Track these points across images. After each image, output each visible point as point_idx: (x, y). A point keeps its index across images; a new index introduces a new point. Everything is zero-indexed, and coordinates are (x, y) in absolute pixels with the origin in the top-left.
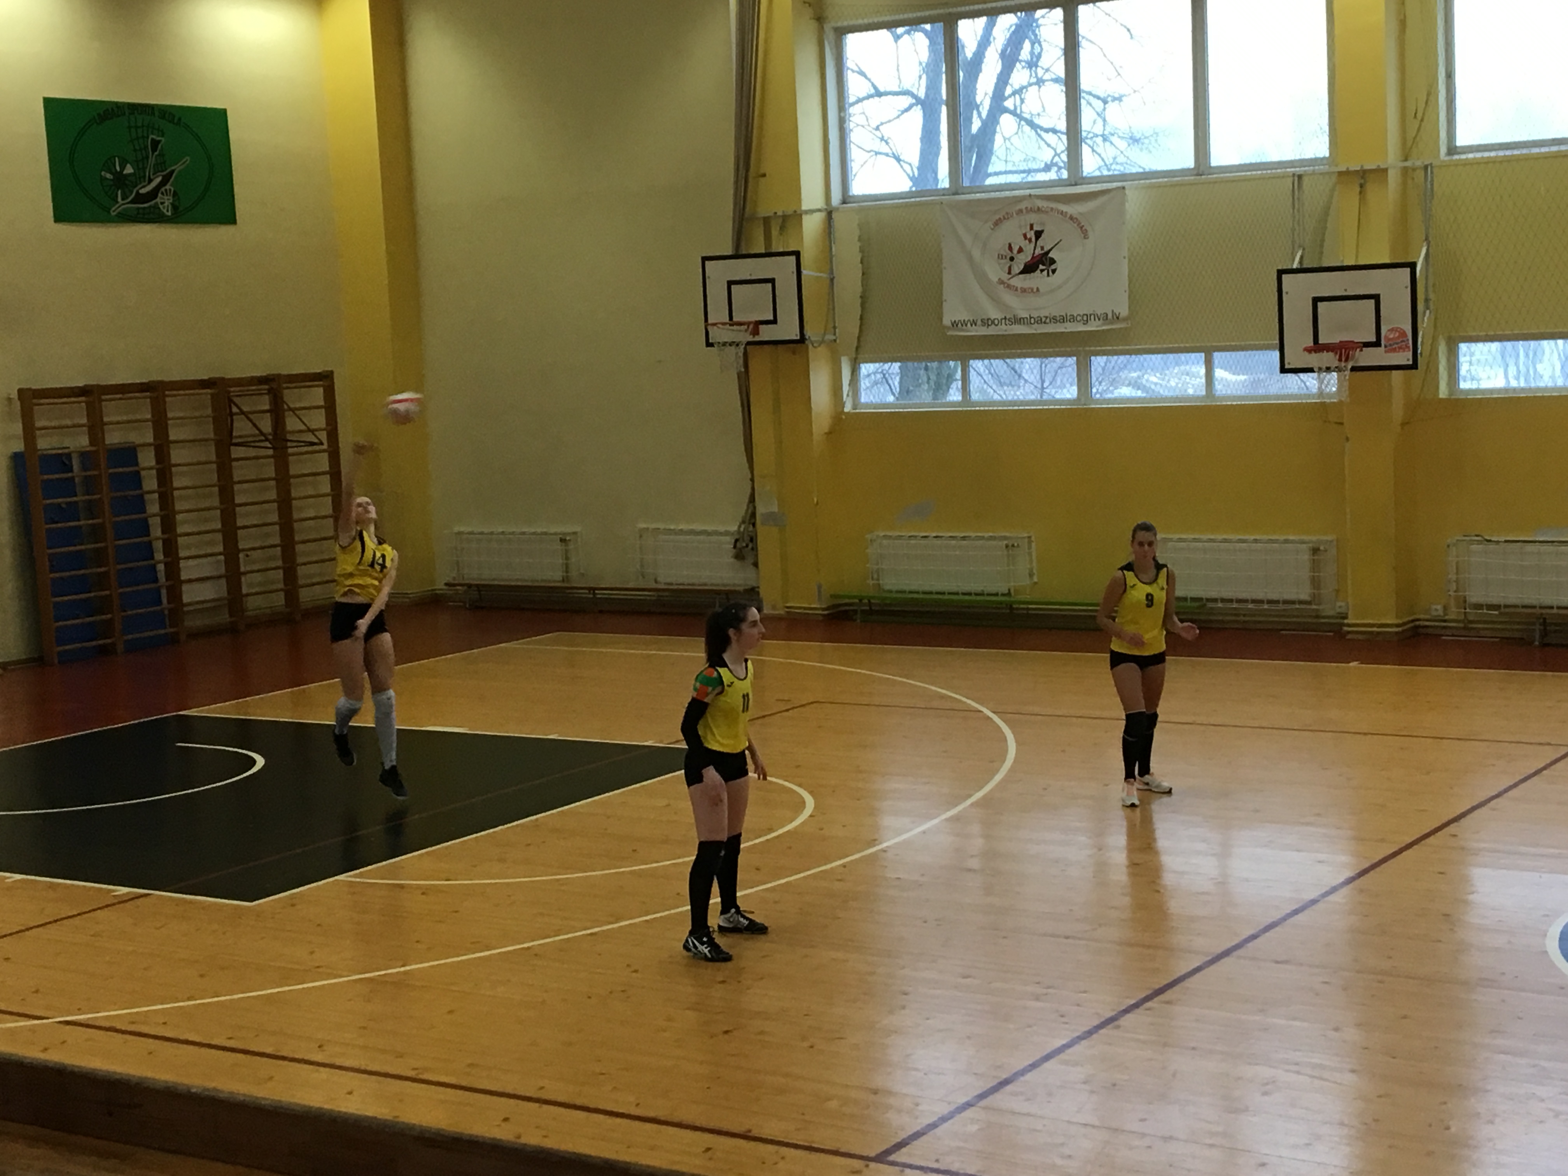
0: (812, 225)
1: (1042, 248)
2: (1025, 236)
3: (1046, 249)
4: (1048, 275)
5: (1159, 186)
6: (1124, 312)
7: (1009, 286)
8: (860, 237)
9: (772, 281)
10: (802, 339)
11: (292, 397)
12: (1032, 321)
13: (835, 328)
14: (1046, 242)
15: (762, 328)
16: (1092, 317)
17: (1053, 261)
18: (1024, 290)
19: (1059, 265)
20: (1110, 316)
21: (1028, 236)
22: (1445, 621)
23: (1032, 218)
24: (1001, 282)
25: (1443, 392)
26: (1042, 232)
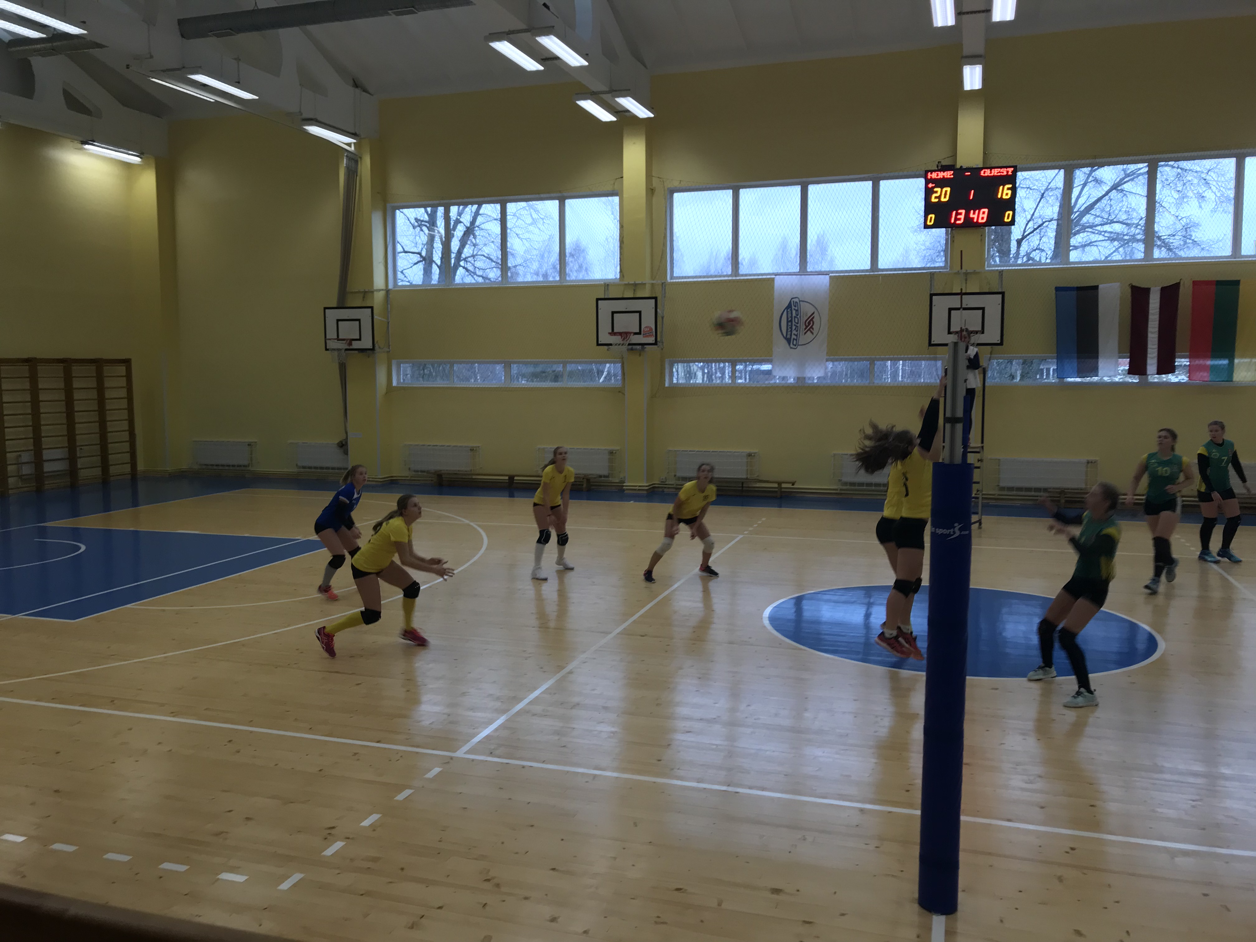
0: (379, 296)
9: (359, 320)
10: (373, 349)
11: (106, 371)
13: (389, 345)
22: (666, 484)
25: (666, 384)
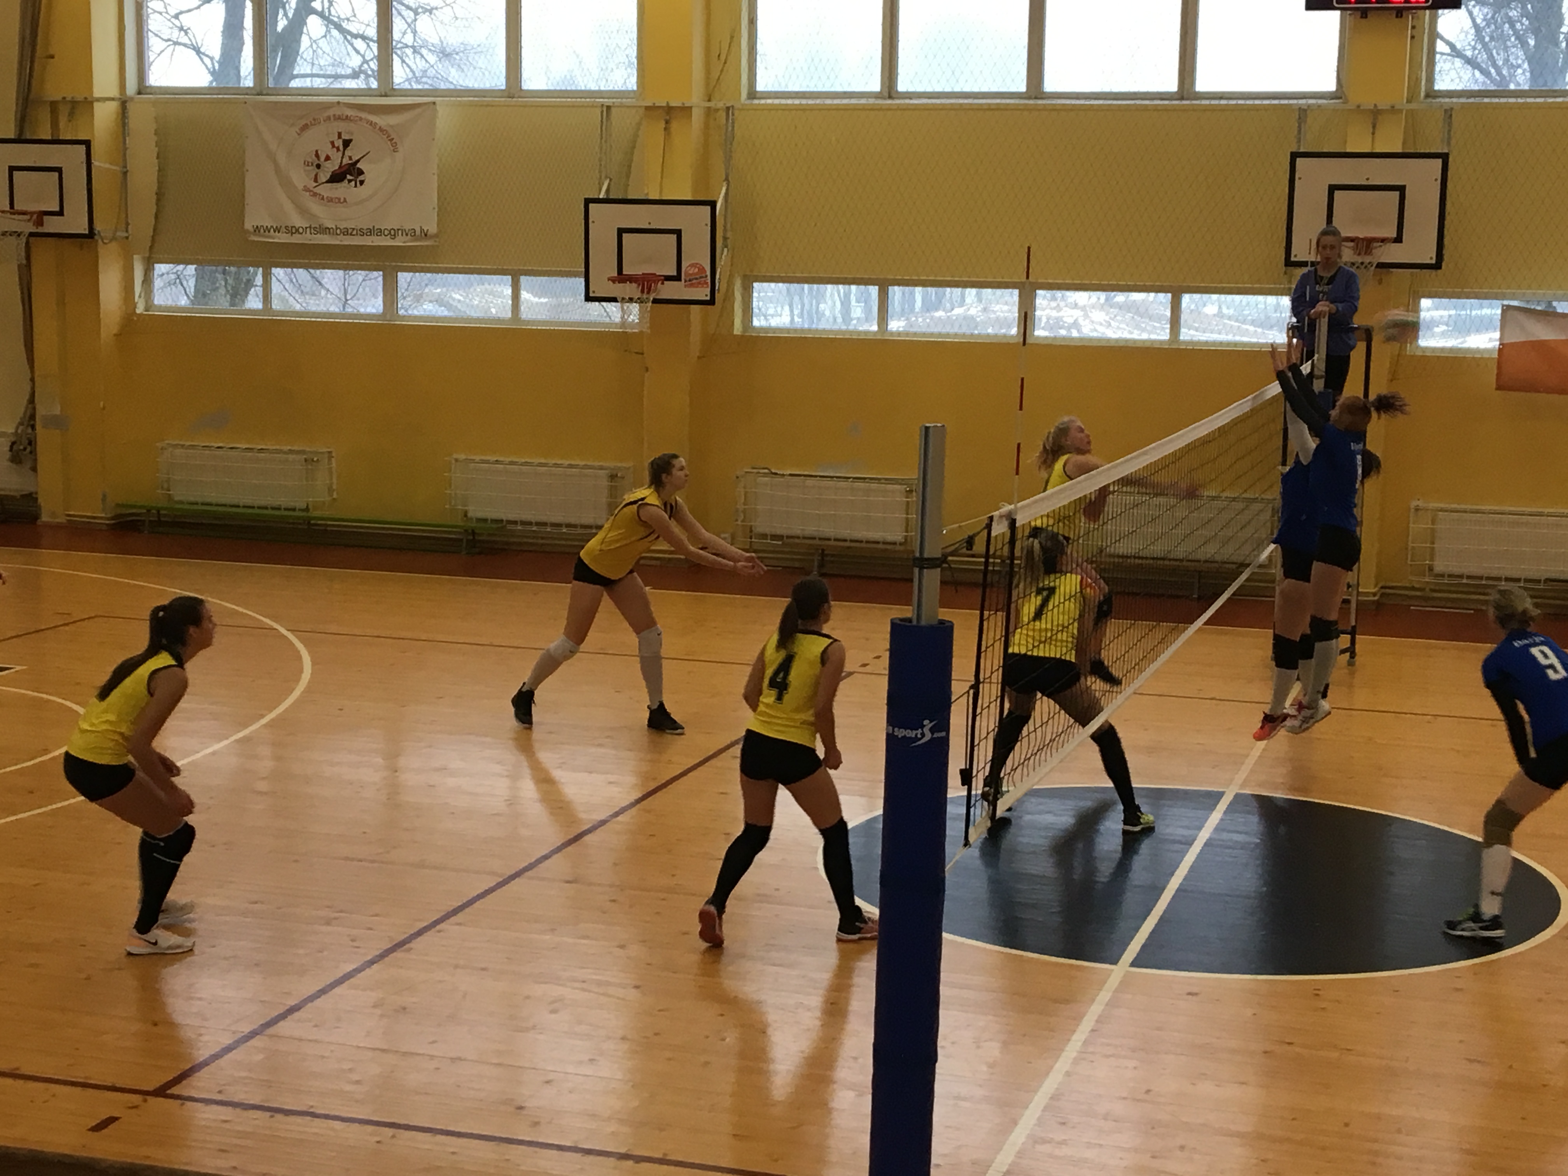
1: (350, 158)
2: (332, 143)
3: (355, 159)
4: (356, 186)
5: (471, 104)
6: (433, 229)
7: (315, 195)
8: (156, 130)
9: (59, 170)
10: (91, 234)
12: (338, 231)
13: (127, 224)
14: (353, 153)
15: (45, 218)
16: (400, 232)
17: (361, 172)
18: (330, 200)
19: (367, 177)
20: (418, 232)
21: (336, 145)
23: (342, 126)
24: (306, 189)
25: (738, 329)
26: (350, 141)
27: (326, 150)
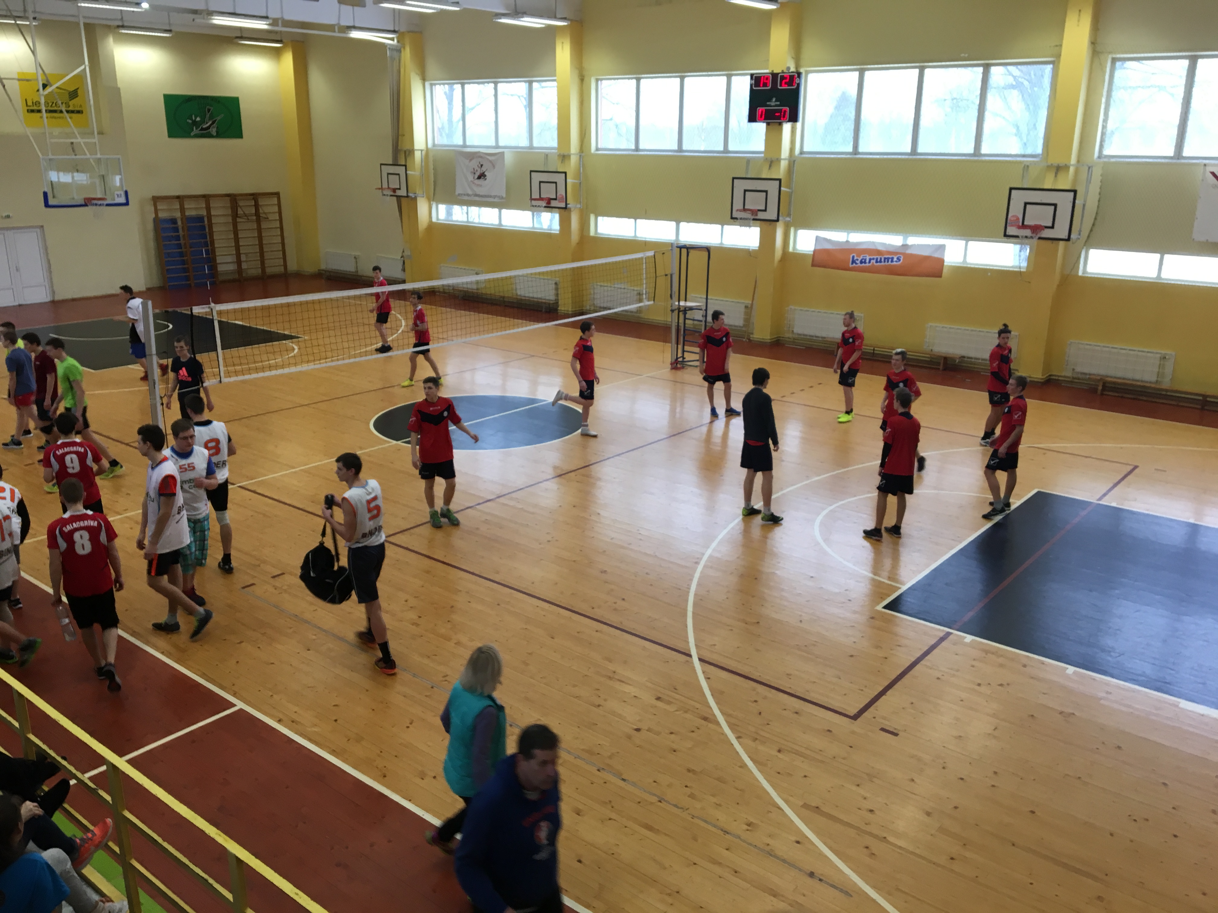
0: (418, 155)
1: (483, 171)
4: (484, 180)
5: (517, 152)
6: (504, 196)
7: (474, 183)
8: (433, 160)
9: (399, 174)
10: (408, 196)
11: (261, 202)
12: (480, 196)
14: (484, 169)
15: (397, 191)
16: (499, 195)
17: (485, 176)
18: (478, 185)
19: (487, 177)
20: (501, 197)
21: (479, 166)
23: (480, 160)
24: (472, 181)
25: (593, 234)
26: (483, 165)
27: (476, 168)
